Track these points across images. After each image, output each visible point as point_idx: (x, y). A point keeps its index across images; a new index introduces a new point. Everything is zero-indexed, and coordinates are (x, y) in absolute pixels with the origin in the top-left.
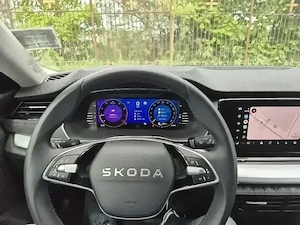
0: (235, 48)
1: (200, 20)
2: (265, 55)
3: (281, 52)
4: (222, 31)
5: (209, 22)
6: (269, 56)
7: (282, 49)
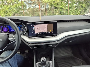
0: (65, 11)
1: (54, 4)
2: (74, 13)
3: (78, 12)
4: (61, 7)
5: (57, 4)
6: (75, 13)
7: (79, 11)
